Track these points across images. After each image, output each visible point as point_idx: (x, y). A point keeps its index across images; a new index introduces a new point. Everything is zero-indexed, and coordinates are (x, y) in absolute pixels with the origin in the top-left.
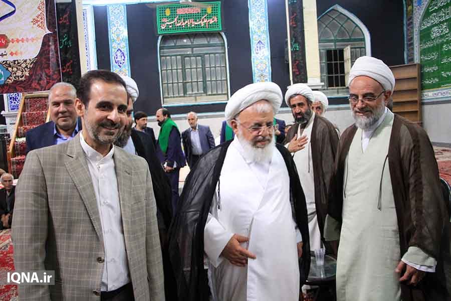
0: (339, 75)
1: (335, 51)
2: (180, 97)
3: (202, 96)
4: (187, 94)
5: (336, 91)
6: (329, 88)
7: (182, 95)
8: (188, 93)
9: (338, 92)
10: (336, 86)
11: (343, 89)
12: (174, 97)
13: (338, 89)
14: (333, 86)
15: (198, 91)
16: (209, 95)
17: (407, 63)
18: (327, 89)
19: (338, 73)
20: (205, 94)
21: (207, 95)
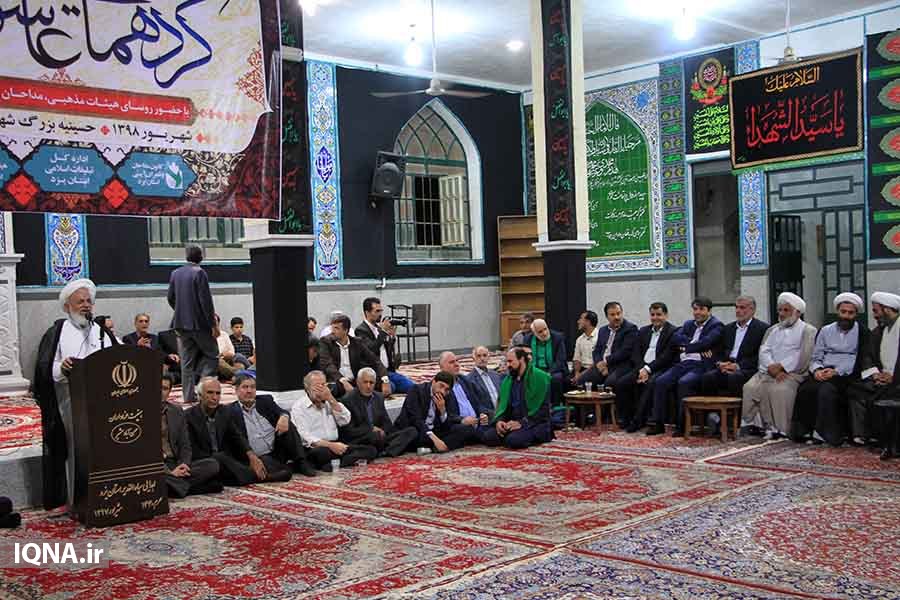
0: (432, 224)
1: (426, 179)
2: (174, 246)
3: (215, 247)
4: (188, 241)
5: (428, 252)
6: (419, 246)
7: (179, 242)
8: (190, 239)
9: (431, 256)
10: (428, 244)
11: (438, 249)
12: (162, 246)
13: (431, 250)
14: (423, 244)
15: (208, 237)
16: (229, 246)
17: (529, 213)
18: (416, 249)
19: (429, 221)
20: (221, 245)
21: (224, 246)
